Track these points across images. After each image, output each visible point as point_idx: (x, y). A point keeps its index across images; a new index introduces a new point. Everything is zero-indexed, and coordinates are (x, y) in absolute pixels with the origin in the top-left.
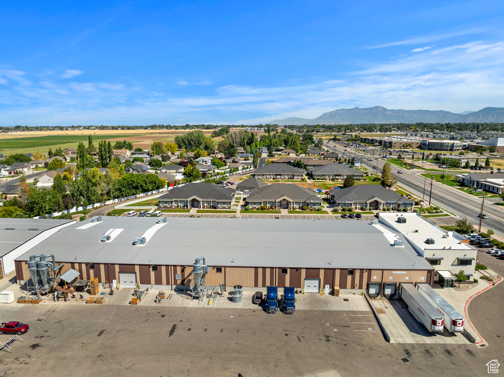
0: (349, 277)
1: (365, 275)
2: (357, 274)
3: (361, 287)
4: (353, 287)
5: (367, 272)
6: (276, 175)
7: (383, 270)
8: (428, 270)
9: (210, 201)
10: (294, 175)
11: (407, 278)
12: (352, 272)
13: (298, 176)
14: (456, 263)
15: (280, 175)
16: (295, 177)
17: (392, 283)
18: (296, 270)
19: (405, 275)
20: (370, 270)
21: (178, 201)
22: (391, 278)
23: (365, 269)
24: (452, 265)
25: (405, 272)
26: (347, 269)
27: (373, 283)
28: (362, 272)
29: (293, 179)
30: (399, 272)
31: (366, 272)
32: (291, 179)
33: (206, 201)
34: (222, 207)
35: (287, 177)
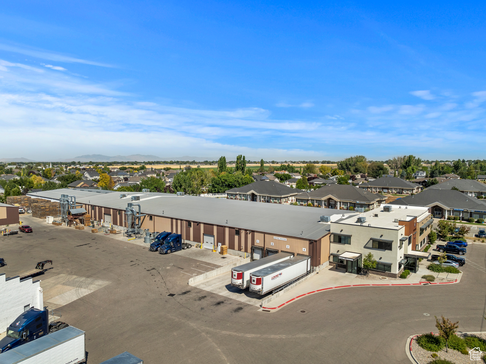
0: (236, 237)
1: (250, 236)
2: (243, 233)
3: (246, 251)
4: (240, 249)
5: (251, 234)
6: (383, 189)
7: (265, 233)
8: (310, 240)
9: (265, 196)
10: (403, 190)
11: (288, 247)
12: (238, 232)
13: (408, 190)
14: (370, 245)
15: (388, 189)
16: (404, 192)
17: (273, 250)
18: (197, 224)
19: (286, 243)
20: (253, 232)
21: (241, 194)
22: (272, 244)
23: (249, 230)
24: (365, 247)
25: (285, 239)
26: (234, 228)
27: (256, 246)
28: (246, 233)
29: (402, 194)
30: (280, 238)
31: (249, 234)
32: (400, 194)
33: (263, 196)
34: (274, 202)
35: (395, 192)
